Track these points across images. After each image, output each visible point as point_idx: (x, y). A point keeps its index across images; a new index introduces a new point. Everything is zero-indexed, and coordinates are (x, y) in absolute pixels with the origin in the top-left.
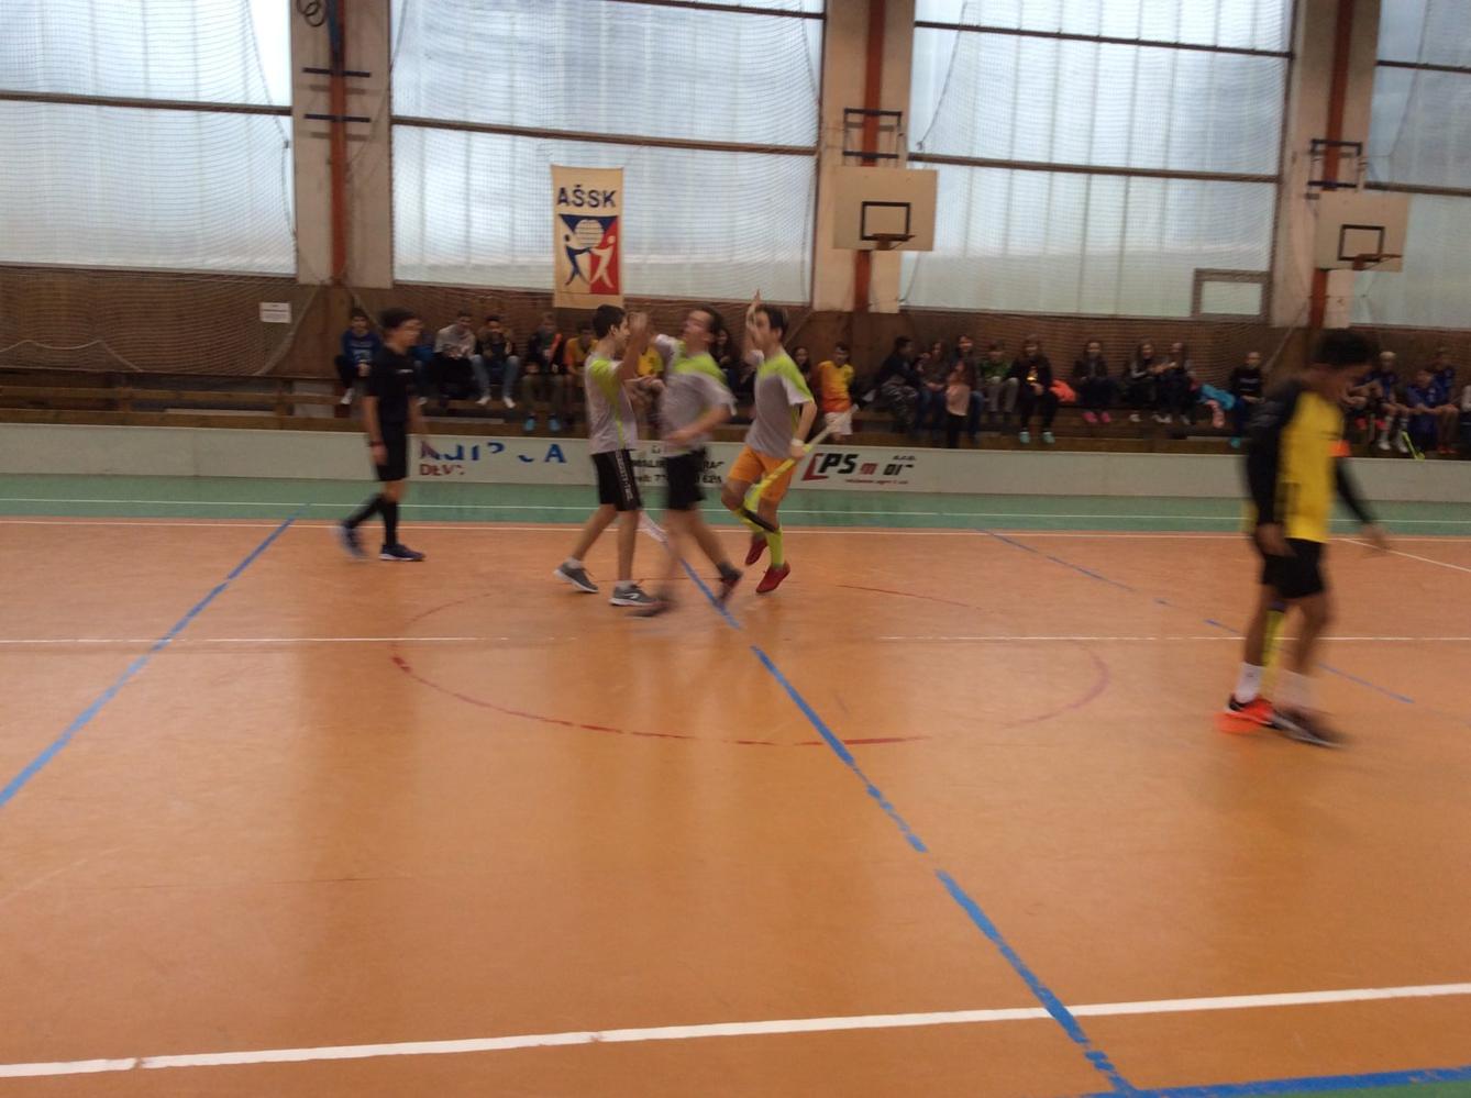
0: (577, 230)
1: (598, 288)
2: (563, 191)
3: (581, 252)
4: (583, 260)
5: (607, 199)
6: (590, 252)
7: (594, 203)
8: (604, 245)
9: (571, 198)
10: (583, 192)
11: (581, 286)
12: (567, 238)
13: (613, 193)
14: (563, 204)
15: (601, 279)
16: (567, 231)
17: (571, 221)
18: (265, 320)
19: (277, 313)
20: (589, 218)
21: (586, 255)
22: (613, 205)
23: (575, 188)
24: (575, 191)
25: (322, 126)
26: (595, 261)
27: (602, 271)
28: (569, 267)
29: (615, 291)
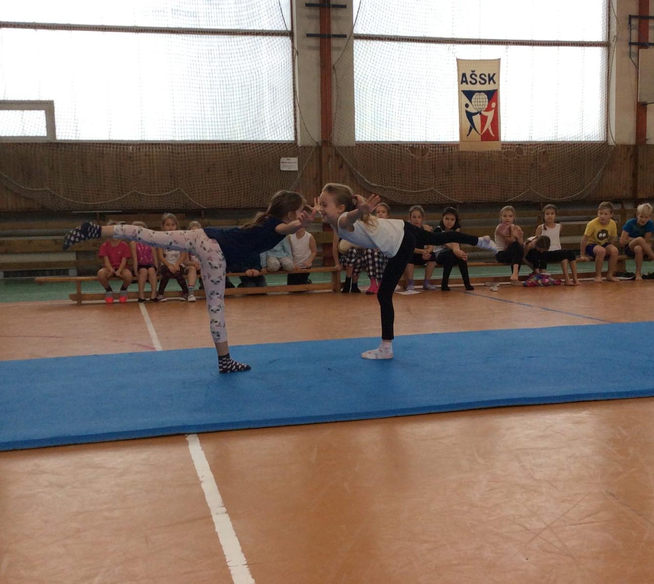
0: (473, 100)
1: (486, 137)
2: (464, 75)
3: (475, 114)
4: (477, 119)
5: (491, 78)
6: (480, 114)
7: (483, 82)
8: (489, 109)
9: (469, 79)
10: (476, 76)
11: (475, 136)
12: (467, 106)
13: (494, 75)
14: (465, 83)
15: (488, 130)
16: (468, 101)
17: (469, 94)
18: (282, 169)
19: (290, 164)
20: (480, 92)
21: (478, 116)
22: (494, 82)
23: (471, 73)
24: (471, 76)
25: (314, 42)
26: (484, 119)
27: (488, 125)
28: (469, 124)
29: (497, 137)
